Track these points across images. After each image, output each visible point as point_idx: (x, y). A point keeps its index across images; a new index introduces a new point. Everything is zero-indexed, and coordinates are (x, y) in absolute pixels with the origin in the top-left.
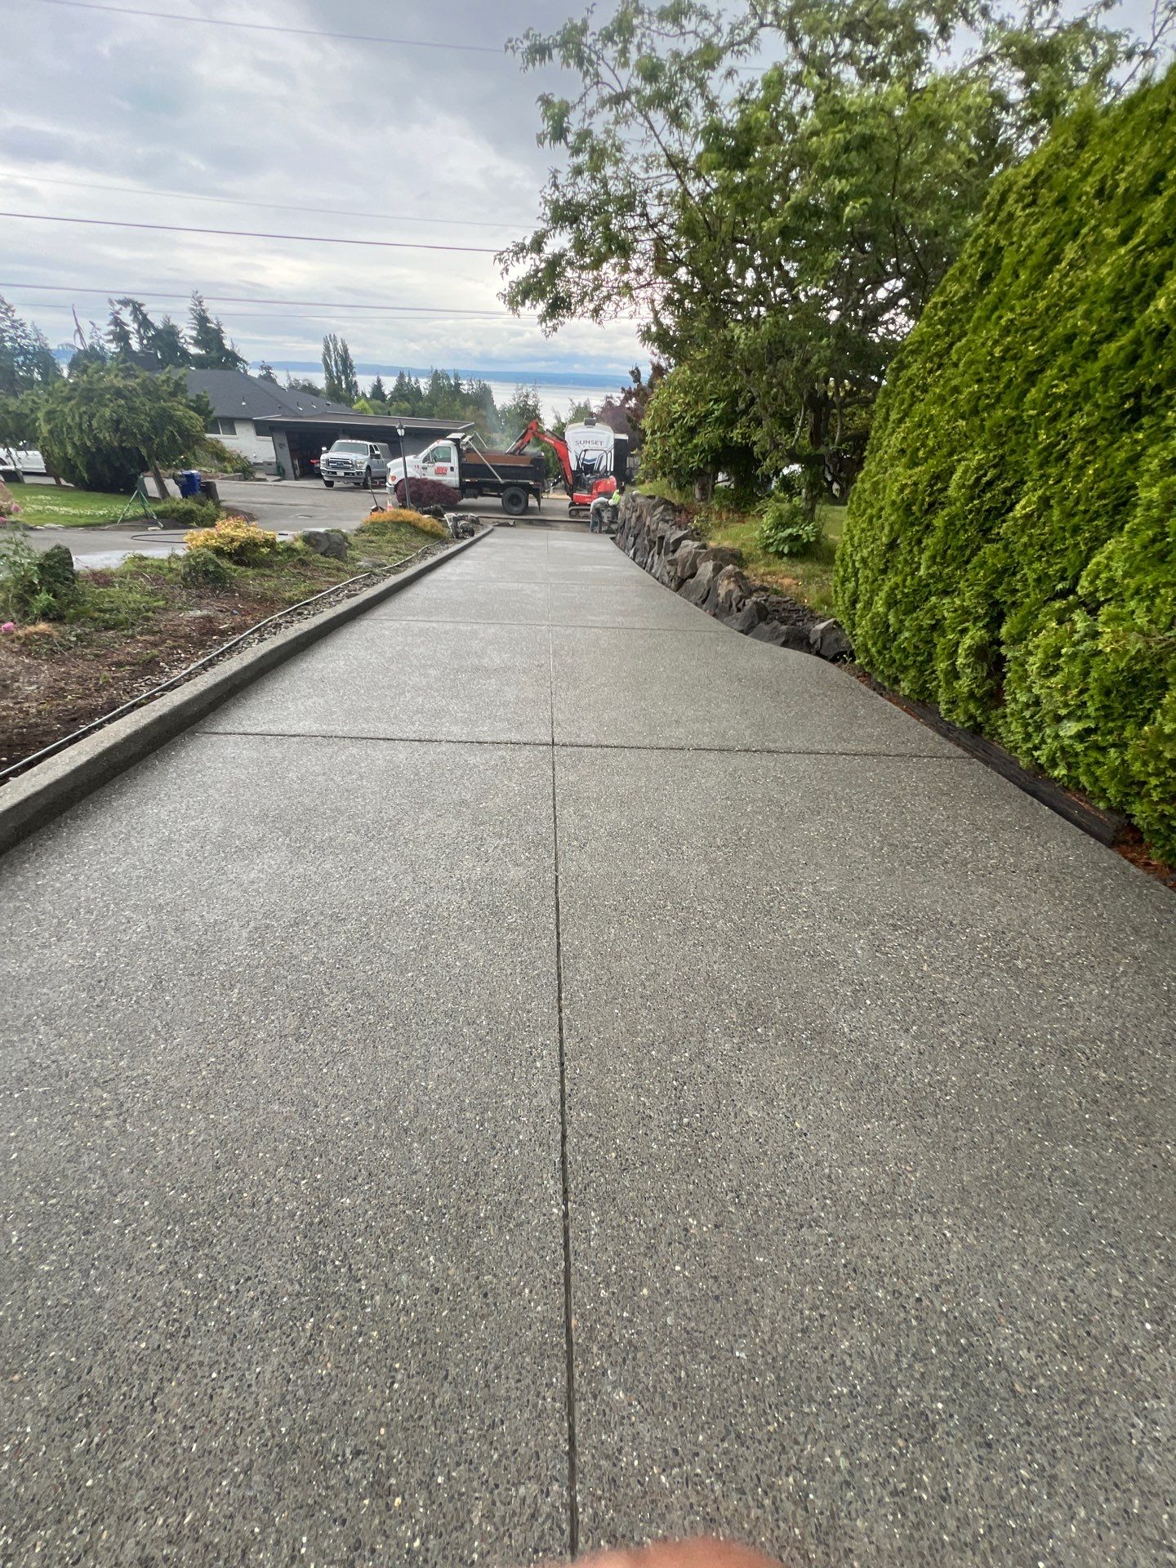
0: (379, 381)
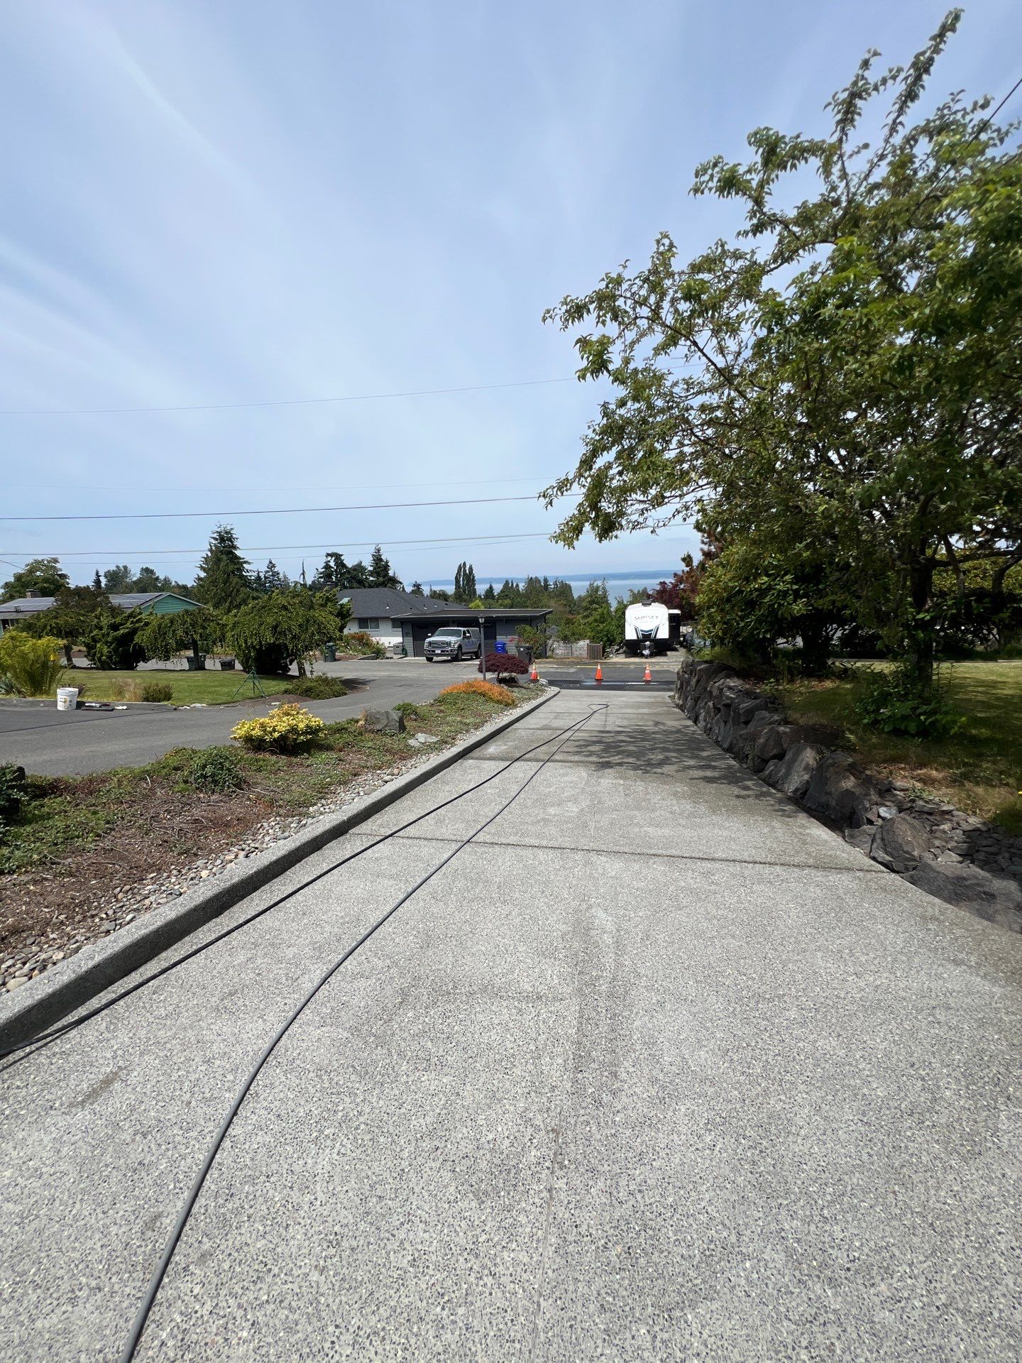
0: (491, 587)
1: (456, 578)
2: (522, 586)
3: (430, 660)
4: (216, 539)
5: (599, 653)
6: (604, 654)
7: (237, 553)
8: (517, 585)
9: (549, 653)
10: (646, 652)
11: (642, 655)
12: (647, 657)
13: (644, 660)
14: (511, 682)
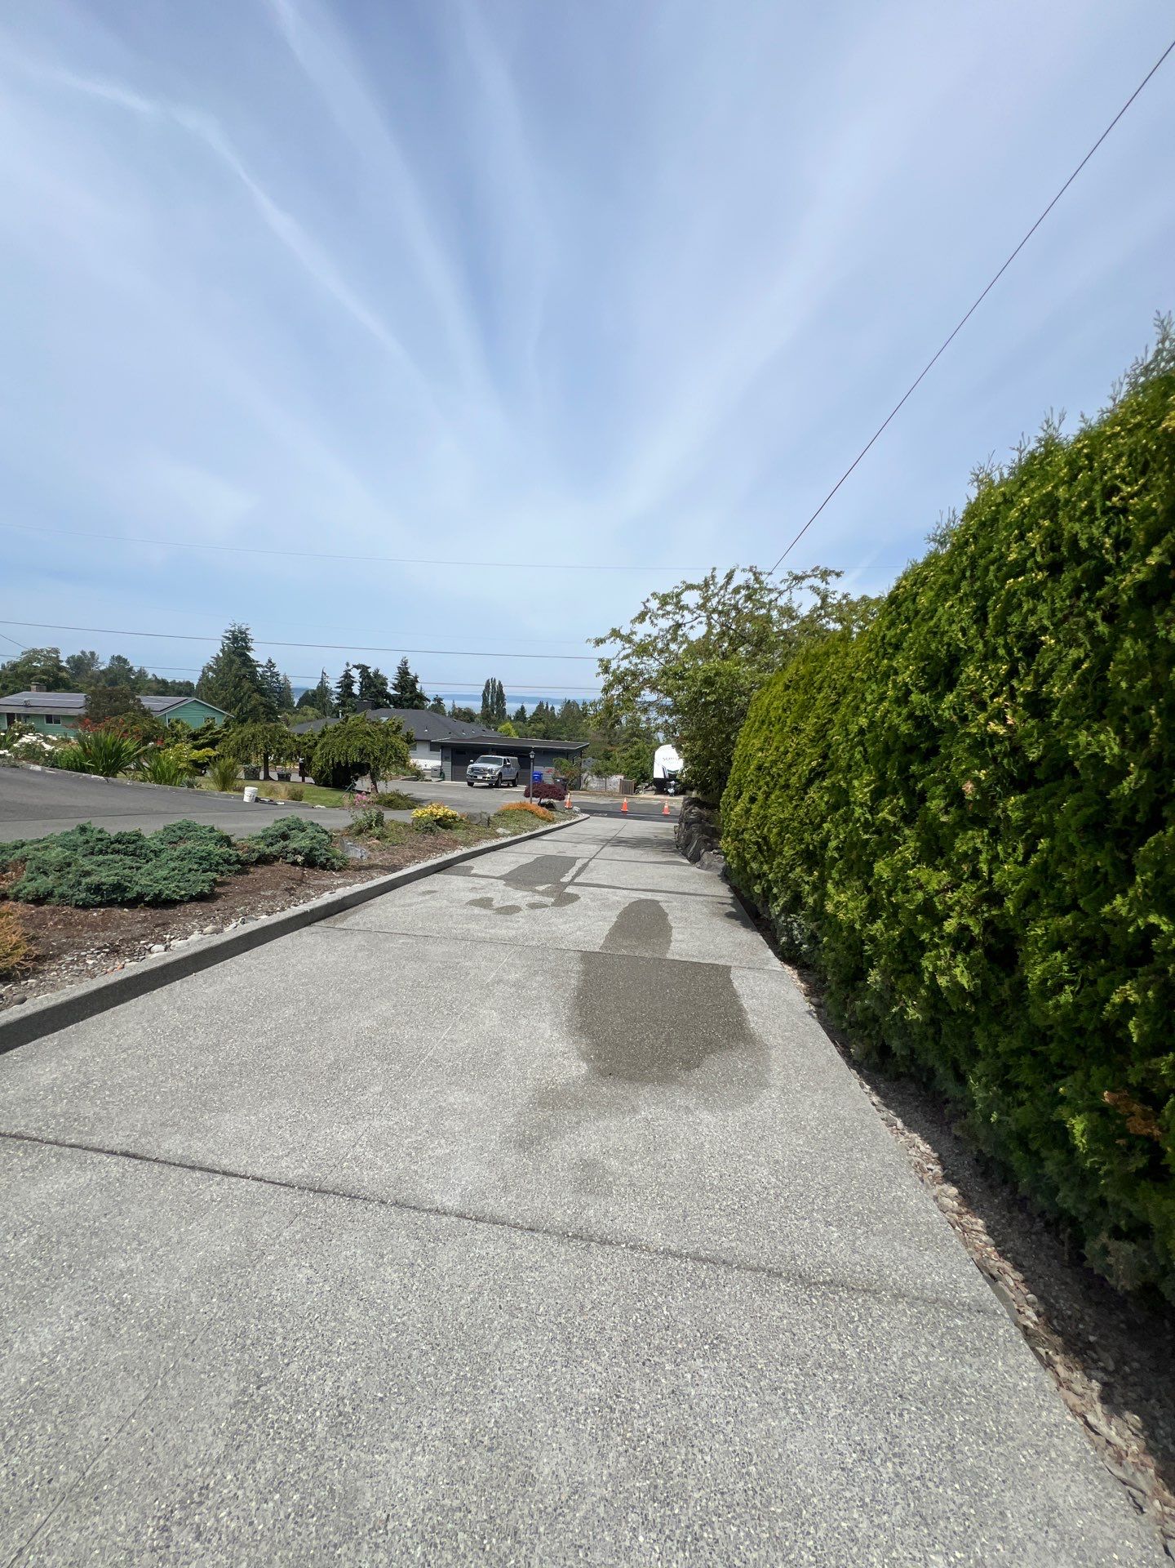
0: (523, 708)
1: (484, 695)
2: (558, 709)
3: (471, 784)
4: (229, 639)
5: (628, 789)
6: (636, 790)
7: (251, 655)
8: (553, 708)
9: (583, 786)
10: (671, 791)
11: (668, 793)
12: (671, 795)
13: (668, 797)
14: (550, 806)
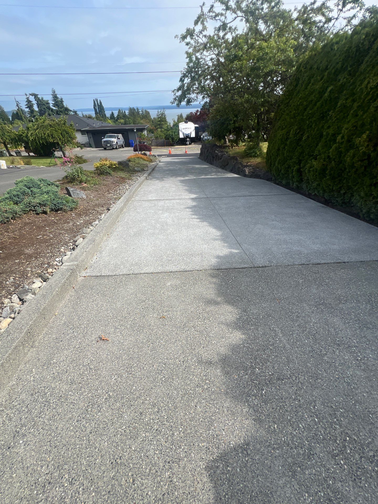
0: (112, 113)
2: (127, 112)
8: (125, 112)
11: (186, 144)
